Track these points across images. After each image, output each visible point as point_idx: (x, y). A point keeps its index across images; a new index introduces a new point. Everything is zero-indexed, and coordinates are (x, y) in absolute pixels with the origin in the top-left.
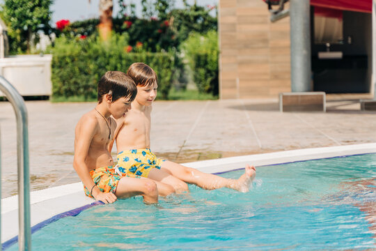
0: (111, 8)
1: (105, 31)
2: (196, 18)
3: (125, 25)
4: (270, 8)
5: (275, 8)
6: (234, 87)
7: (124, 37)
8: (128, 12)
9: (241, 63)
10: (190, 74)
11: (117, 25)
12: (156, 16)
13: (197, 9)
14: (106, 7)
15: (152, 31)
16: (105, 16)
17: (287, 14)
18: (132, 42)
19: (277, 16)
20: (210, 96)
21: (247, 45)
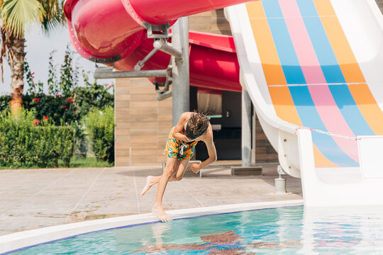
0: (22, 87)
1: (16, 106)
2: (96, 95)
3: (33, 101)
4: (157, 88)
5: (162, 89)
6: (127, 155)
7: (32, 113)
8: (36, 91)
9: (133, 135)
10: (89, 145)
11: (26, 102)
12: (61, 93)
13: (97, 88)
14: (17, 86)
15: (58, 106)
16: (16, 93)
17: (170, 95)
18: (39, 117)
19: (163, 96)
20: (106, 163)
21: (138, 119)
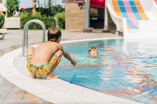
0: (36, 5)
1: (34, 11)
2: (59, 8)
3: (39, 10)
4: (79, 6)
5: (81, 6)
6: (69, 27)
7: (40, 13)
8: (40, 6)
9: (71, 20)
10: (57, 23)
11: (37, 10)
12: (48, 7)
13: (59, 6)
14: (34, 5)
15: (47, 11)
16: (34, 7)
17: (84, 8)
18: (42, 14)
19: (81, 9)
20: (63, 29)
21: (73, 16)
